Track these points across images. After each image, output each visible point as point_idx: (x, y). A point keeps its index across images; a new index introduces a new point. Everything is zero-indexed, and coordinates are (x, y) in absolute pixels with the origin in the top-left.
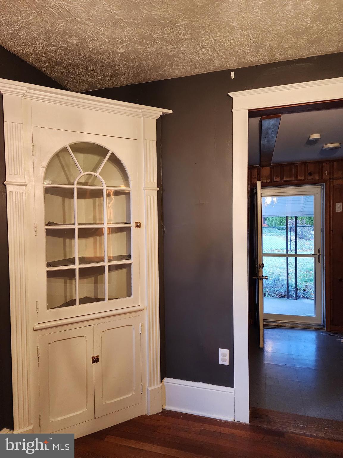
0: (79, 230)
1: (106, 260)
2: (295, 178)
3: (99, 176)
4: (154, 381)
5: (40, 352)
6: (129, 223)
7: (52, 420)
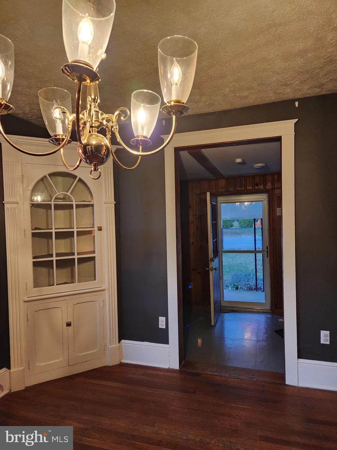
0: (56, 232)
1: (76, 254)
2: (245, 187)
3: (70, 195)
4: (113, 341)
5: (29, 317)
6: (93, 227)
7: (37, 365)
